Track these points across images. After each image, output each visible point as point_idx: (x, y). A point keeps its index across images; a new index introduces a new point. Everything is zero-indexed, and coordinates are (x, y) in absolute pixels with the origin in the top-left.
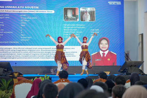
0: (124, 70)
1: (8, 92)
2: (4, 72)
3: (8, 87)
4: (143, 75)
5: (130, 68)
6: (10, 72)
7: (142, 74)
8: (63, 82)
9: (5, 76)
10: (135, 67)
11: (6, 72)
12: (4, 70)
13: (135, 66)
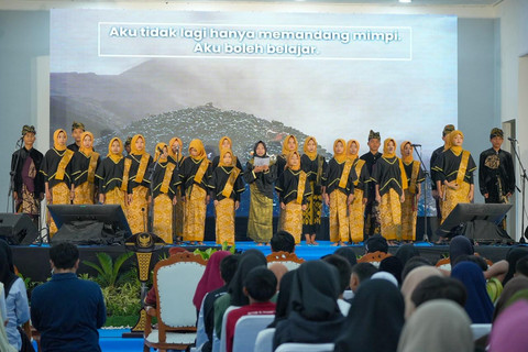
0: (454, 229)
1: (119, 291)
2: (105, 234)
3: (118, 278)
4: (508, 244)
5: (469, 223)
6: (123, 233)
7: (505, 241)
8: (281, 259)
9: (109, 244)
10: (485, 223)
11: (109, 235)
12: (104, 229)
13: (486, 218)
